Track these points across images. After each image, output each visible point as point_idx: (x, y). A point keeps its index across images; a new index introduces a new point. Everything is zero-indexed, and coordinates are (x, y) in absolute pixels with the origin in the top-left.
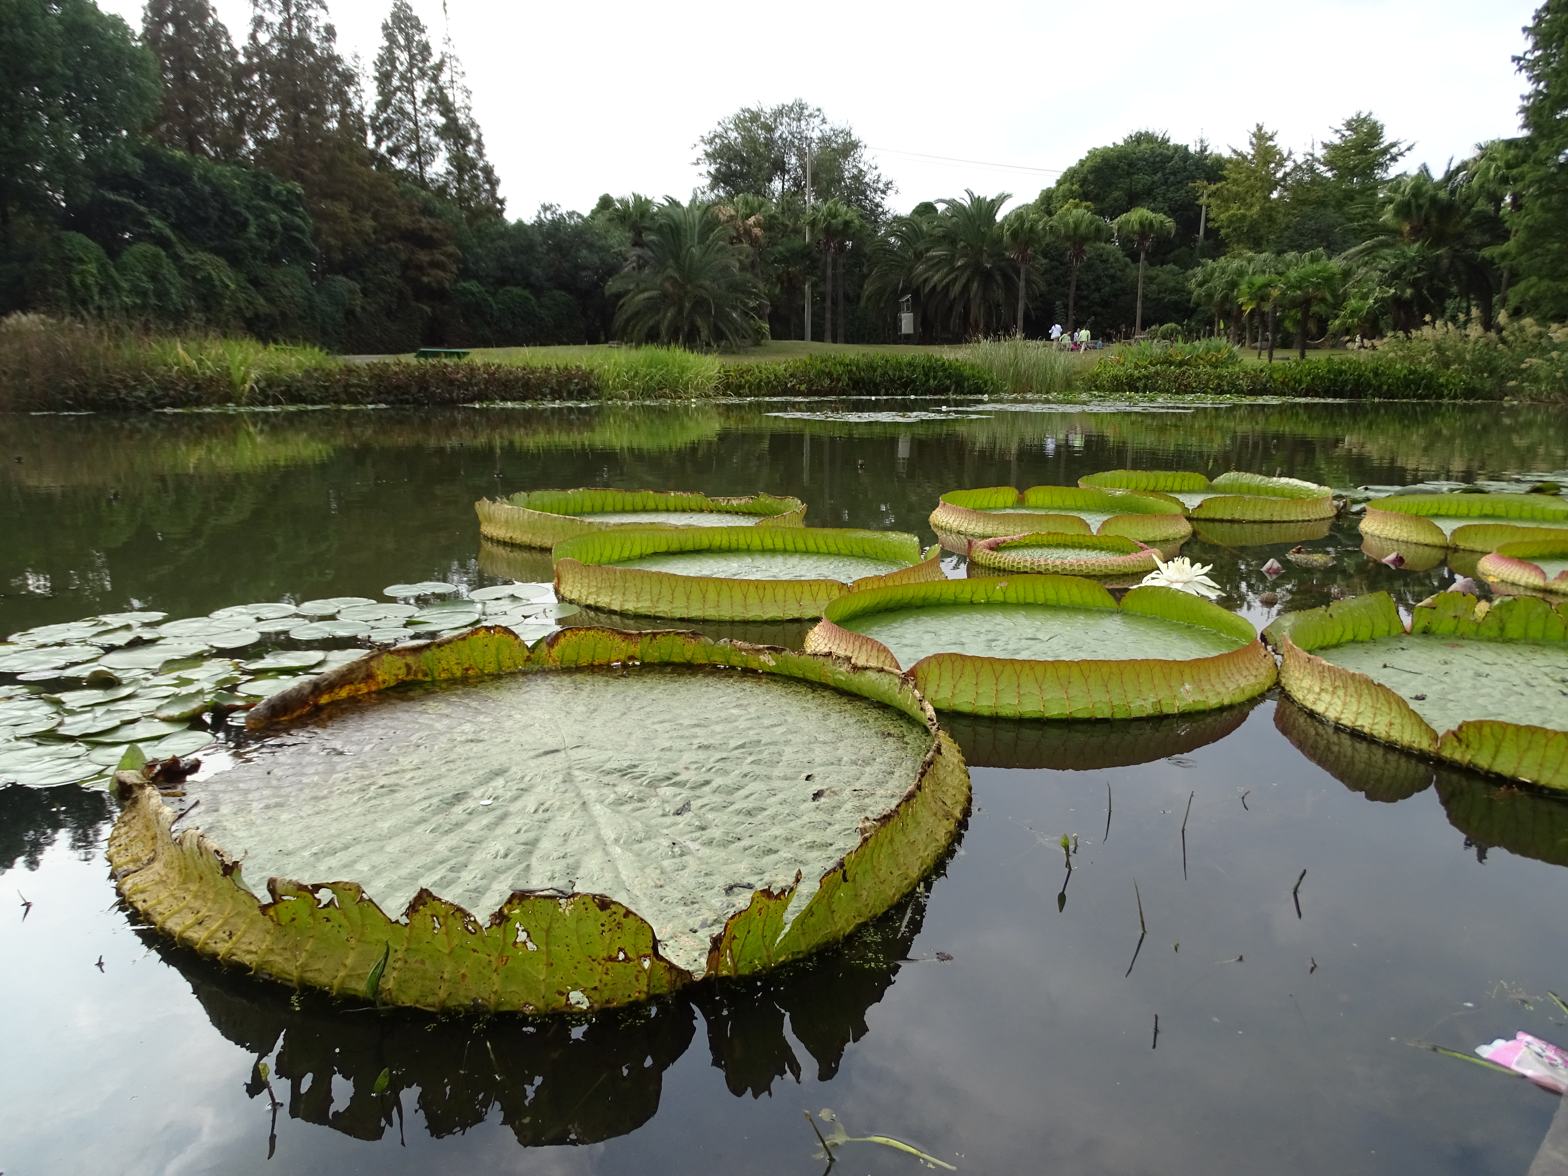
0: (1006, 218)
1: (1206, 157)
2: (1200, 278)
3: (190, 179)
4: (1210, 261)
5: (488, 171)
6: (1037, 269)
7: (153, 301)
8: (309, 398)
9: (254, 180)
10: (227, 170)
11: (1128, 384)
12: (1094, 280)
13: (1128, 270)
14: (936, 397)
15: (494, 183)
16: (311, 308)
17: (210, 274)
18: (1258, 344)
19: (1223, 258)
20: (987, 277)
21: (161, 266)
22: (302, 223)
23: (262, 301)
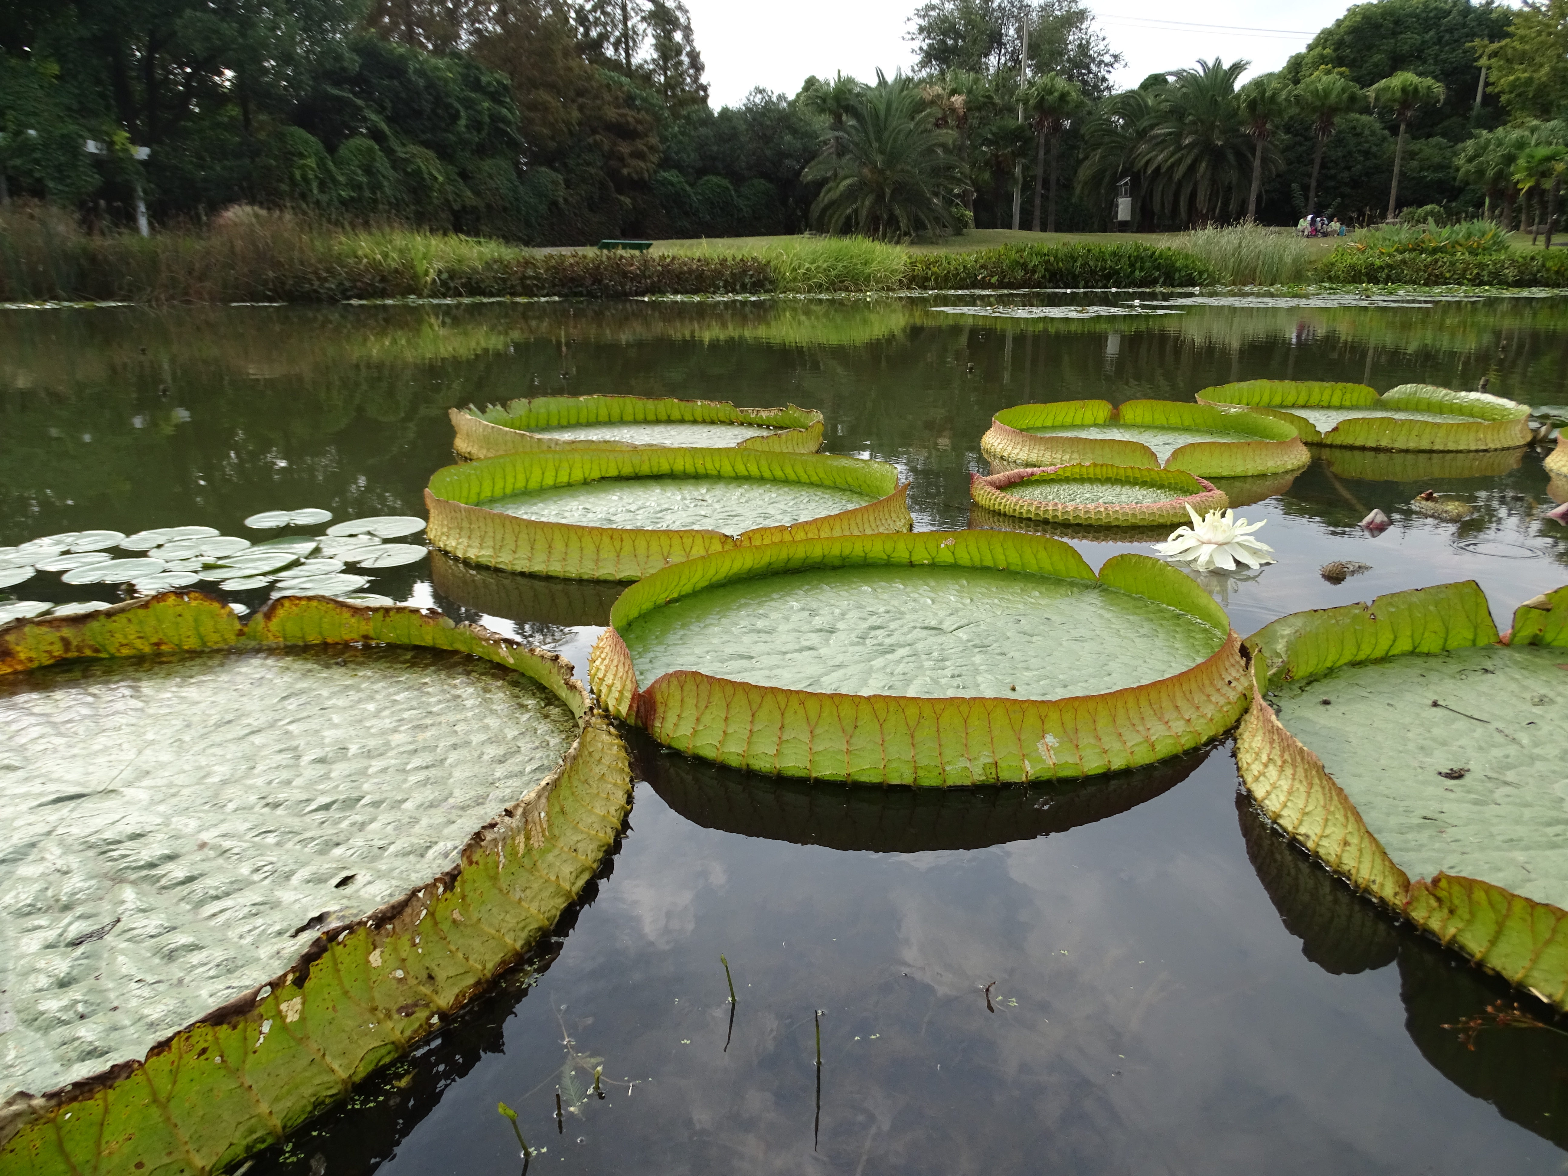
0: (1243, 88)
1: (1491, 11)
2: (1471, 151)
3: (406, 72)
4: (1484, 132)
5: (694, 56)
6: (1276, 146)
7: (368, 194)
8: (487, 290)
9: (465, 71)
10: (441, 63)
11: (1367, 274)
12: (1344, 157)
13: (1386, 144)
14: (1140, 290)
15: (697, 65)
16: (516, 199)
17: (419, 167)
18: (1534, 228)
19: (1501, 129)
20: (1217, 157)
21: (374, 159)
22: (509, 115)
23: (469, 193)
